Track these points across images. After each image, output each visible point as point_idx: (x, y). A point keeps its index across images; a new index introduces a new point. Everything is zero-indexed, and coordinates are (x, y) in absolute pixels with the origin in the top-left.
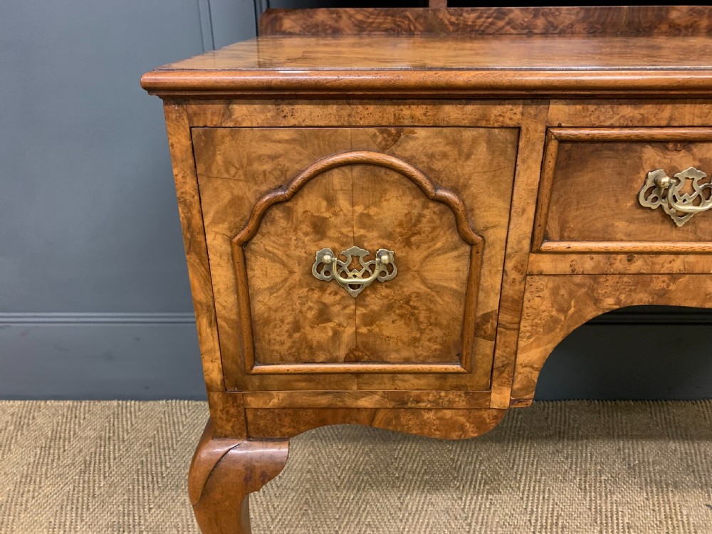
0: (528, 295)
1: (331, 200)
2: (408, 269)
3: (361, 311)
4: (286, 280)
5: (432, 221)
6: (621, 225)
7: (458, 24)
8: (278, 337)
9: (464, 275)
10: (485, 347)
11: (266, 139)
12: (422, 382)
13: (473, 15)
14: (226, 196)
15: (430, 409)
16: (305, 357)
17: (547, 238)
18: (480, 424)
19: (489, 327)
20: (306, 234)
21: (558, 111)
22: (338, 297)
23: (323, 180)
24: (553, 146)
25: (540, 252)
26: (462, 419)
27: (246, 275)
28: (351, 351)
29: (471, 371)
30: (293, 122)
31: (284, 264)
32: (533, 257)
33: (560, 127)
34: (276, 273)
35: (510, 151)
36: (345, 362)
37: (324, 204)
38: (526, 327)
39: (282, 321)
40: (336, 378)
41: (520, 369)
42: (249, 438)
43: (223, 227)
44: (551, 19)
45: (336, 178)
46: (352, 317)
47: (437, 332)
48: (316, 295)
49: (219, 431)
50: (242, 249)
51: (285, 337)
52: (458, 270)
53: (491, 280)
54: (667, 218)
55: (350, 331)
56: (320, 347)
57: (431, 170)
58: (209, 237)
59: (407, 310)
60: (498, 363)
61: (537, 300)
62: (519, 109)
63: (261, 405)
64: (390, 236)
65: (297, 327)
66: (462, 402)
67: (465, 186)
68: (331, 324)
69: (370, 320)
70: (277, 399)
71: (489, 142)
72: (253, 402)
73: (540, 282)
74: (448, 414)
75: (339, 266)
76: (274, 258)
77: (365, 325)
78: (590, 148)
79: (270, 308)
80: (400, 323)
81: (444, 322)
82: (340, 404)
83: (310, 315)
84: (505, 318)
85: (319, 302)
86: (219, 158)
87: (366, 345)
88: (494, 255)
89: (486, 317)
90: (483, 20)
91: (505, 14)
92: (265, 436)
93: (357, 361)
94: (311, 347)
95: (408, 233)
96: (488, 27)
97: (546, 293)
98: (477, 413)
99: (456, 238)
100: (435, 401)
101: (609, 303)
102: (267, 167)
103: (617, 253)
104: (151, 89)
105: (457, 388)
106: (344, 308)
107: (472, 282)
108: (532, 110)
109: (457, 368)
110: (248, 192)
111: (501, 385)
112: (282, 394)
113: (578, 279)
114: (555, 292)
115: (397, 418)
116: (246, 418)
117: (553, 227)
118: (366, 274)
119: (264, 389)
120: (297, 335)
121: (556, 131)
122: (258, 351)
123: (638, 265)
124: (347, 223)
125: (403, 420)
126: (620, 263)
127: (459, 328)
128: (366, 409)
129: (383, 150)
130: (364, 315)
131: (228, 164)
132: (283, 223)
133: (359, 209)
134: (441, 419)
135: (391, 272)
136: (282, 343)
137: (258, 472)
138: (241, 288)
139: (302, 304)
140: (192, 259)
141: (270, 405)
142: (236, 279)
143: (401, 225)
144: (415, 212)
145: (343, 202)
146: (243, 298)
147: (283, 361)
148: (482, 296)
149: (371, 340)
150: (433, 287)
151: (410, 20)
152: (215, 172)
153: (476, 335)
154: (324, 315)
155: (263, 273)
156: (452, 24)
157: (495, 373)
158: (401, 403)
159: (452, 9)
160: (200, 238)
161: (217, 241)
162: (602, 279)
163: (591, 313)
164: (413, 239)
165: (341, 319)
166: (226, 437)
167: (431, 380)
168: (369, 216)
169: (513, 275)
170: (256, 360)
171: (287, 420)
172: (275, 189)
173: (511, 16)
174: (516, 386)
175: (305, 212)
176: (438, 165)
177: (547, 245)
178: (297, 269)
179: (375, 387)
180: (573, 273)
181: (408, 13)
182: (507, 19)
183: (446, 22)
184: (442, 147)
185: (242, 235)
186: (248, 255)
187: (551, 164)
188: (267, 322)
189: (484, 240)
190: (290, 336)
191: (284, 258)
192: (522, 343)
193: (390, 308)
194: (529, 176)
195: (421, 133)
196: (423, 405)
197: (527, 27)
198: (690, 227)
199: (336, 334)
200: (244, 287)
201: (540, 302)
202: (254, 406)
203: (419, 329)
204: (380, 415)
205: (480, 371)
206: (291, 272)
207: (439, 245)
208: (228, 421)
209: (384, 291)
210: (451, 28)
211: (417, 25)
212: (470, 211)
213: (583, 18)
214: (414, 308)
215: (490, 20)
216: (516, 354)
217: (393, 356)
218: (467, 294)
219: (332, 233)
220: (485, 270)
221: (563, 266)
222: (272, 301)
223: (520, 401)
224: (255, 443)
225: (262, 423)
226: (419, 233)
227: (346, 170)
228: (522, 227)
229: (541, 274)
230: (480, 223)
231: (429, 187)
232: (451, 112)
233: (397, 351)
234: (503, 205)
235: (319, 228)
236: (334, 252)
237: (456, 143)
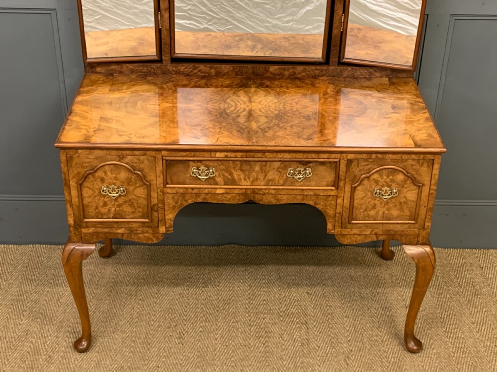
0: (165, 199)
1: (105, 173)
2: (129, 192)
3: (116, 203)
4: (93, 194)
5: (135, 179)
6: (188, 181)
7: (176, 71)
8: (91, 211)
9: (146, 193)
10: (155, 214)
11: (87, 158)
12: (137, 225)
13: (183, 68)
14: (76, 172)
15: (141, 233)
16: (100, 217)
17: (167, 184)
18: (157, 238)
19: (155, 208)
20: (99, 182)
21: (164, 153)
22: (109, 199)
23: (103, 168)
24: (164, 162)
25: (166, 188)
26: (151, 237)
27: (81, 192)
28: (115, 215)
29: (152, 221)
30: (94, 154)
31: (93, 190)
32: (165, 189)
33: (165, 156)
34: (90, 192)
35: (154, 162)
36: (113, 218)
37: (104, 174)
38: (166, 208)
39: (92, 206)
40: (110, 223)
41: (167, 221)
42: (82, 243)
43: (75, 180)
44: (218, 70)
45: (107, 168)
46: (114, 205)
47: (141, 210)
48: (103, 198)
49: (73, 240)
50: (80, 186)
51: (93, 211)
52: (144, 192)
53: (154, 195)
54: (200, 179)
55: (113, 209)
56: (104, 214)
57: (133, 166)
58: (71, 183)
59: (131, 203)
60: (160, 219)
61: (169, 200)
62: (154, 152)
63: (86, 232)
64: (123, 182)
65: (97, 208)
66: (150, 231)
67: (143, 170)
68: (107, 207)
69: (120, 206)
70: (91, 230)
71: (148, 159)
72: (84, 231)
73: (168, 195)
74: (147, 235)
75: (109, 191)
76: (89, 188)
77: (118, 207)
78: (174, 162)
79: (88, 202)
80: (129, 207)
81: (142, 207)
82: (112, 232)
83: (101, 204)
84: (160, 205)
85: (103, 200)
86: (74, 163)
87: (119, 214)
88: (154, 187)
89: (154, 205)
90: (187, 69)
91: (197, 68)
92: (88, 242)
93: (116, 218)
94: (101, 214)
95: (129, 182)
96: (190, 72)
97: (170, 198)
98: (156, 235)
99: (142, 183)
100: (142, 231)
101: (190, 201)
102: (87, 164)
103: (188, 188)
104: (57, 147)
105: (148, 227)
106: (111, 202)
107: (149, 196)
108: (158, 152)
109: (147, 220)
110: (82, 171)
111: (162, 225)
112: (93, 228)
113: (179, 194)
114: (173, 198)
115: (131, 236)
116: (81, 237)
117: (169, 181)
118: (117, 193)
119: (87, 227)
120: (97, 210)
121: (164, 158)
122: (85, 215)
123: (195, 191)
124: (111, 179)
125: (133, 237)
126: (190, 190)
127: (146, 208)
128: (120, 233)
129: (119, 161)
130: (118, 205)
131: (76, 164)
132: (92, 179)
133: (114, 175)
134: (144, 236)
135: (124, 192)
136: (93, 213)
137: (85, 253)
138: (80, 196)
139: (99, 201)
140: (65, 188)
141: (89, 232)
142: (78, 194)
143: (126, 179)
144: (130, 176)
145: (109, 173)
146: (80, 200)
147: (93, 218)
148: (152, 199)
149: (120, 212)
150: (137, 197)
151: (154, 69)
152: (73, 165)
153: (152, 210)
154: (105, 204)
155: (86, 192)
156: (174, 71)
157: (160, 222)
158: (131, 231)
159: (173, 65)
160: (68, 182)
161: (73, 183)
162: (186, 195)
163: (185, 204)
164: (130, 183)
165: (110, 206)
166: (75, 242)
167: (140, 224)
168: (117, 177)
169: (160, 193)
170: (84, 218)
171: (95, 237)
172: (90, 170)
173: (200, 68)
174: (167, 226)
175: (98, 176)
176: (134, 165)
177: (168, 186)
178: (96, 191)
179: (123, 226)
180: (177, 193)
181: (153, 66)
182: (198, 69)
183: (171, 70)
184: (136, 161)
185: (80, 182)
186: (82, 187)
187: (164, 166)
188: (88, 206)
189: (150, 184)
190: (95, 211)
191: (93, 188)
192: (166, 213)
193: (125, 202)
194: (159, 168)
195: (129, 157)
196: (138, 232)
197: (207, 73)
198: (207, 181)
199: (109, 210)
200: (81, 196)
201: (169, 201)
202: (84, 232)
203: (135, 209)
204: (125, 235)
205: (155, 222)
206: (95, 192)
207: (137, 185)
208: (75, 237)
209: (123, 198)
210: (173, 73)
211: (158, 71)
212: (145, 177)
213: (232, 70)
214: (133, 202)
215: (191, 70)
216: (165, 216)
217: (128, 217)
218: (148, 198)
219: (106, 181)
220: (152, 192)
221: (174, 191)
222: (89, 200)
223: (169, 231)
224: (85, 245)
225: (87, 238)
226: (131, 182)
227: (110, 166)
228: (160, 180)
229: (168, 193)
230: (149, 180)
231: (133, 171)
232: (137, 153)
233: (129, 215)
234: (154, 175)
235: (102, 180)
236: (107, 187)
237: (139, 160)
